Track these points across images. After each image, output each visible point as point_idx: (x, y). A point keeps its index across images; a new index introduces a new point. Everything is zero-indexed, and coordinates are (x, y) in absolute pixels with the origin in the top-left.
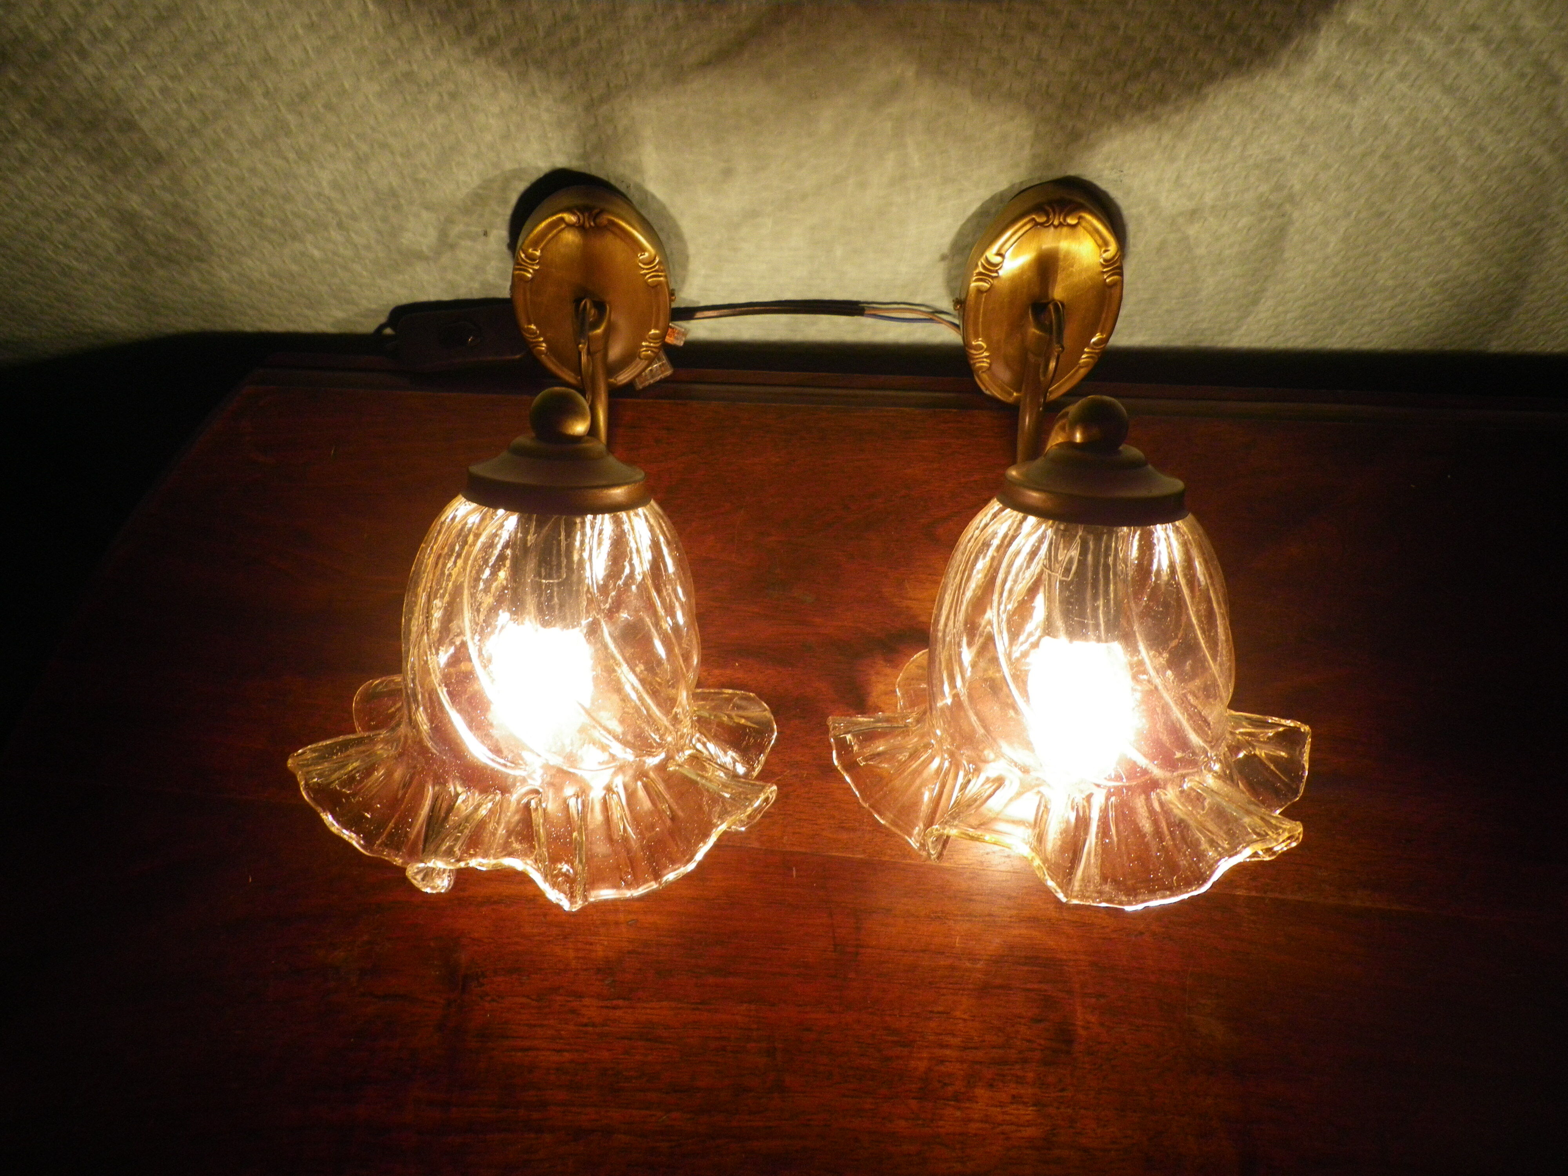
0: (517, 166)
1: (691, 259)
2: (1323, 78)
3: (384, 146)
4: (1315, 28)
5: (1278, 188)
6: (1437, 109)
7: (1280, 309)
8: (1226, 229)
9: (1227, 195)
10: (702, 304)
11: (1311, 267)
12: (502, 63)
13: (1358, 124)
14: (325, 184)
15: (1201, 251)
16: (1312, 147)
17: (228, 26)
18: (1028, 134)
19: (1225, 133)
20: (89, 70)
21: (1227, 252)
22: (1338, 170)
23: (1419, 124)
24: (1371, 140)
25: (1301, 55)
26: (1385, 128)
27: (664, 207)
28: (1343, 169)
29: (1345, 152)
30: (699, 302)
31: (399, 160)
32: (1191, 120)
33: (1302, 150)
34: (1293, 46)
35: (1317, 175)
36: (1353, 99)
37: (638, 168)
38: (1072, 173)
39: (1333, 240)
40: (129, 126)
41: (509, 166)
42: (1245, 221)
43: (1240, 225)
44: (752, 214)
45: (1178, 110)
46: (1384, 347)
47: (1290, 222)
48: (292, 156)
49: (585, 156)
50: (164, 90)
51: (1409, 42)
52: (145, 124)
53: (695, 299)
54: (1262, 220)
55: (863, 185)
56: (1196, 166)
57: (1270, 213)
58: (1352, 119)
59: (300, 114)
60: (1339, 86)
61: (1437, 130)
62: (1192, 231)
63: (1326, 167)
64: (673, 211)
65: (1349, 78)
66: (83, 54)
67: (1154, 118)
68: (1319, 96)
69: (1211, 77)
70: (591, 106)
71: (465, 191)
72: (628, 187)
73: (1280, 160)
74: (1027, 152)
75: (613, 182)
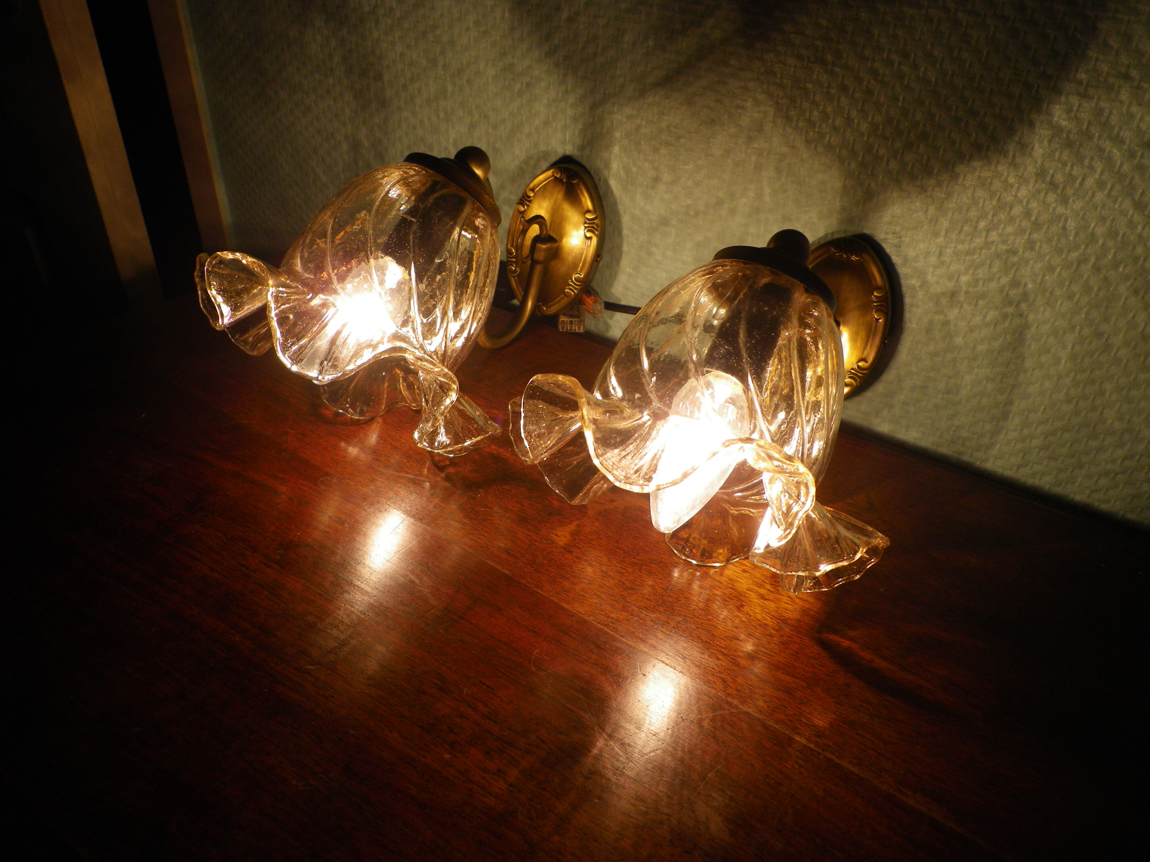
0: (546, 149)
1: (624, 255)
2: (1041, 174)
3: (486, 117)
4: (1031, 125)
5: (1015, 283)
6: (1131, 224)
7: (1026, 431)
8: (978, 319)
9: (977, 281)
10: (623, 303)
11: (1047, 384)
12: (557, 65)
13: (1071, 225)
14: (451, 141)
15: (959, 340)
16: (1038, 244)
17: (442, 15)
18: (838, 184)
19: (973, 213)
20: (376, 34)
21: (980, 347)
22: (1060, 274)
23: (1119, 239)
24: (1083, 247)
25: (1024, 148)
26: (1093, 238)
27: (615, 203)
28: (1064, 274)
29: (1064, 256)
30: (620, 300)
31: (490, 130)
32: (949, 195)
33: (1031, 245)
34: (1017, 138)
35: (1044, 275)
36: (1064, 200)
37: (607, 165)
38: (866, 231)
39: (1064, 355)
40: (379, 77)
41: (542, 148)
42: (992, 315)
43: (989, 318)
44: (664, 222)
45: (939, 184)
46: (1121, 513)
47: (1026, 326)
48: (442, 115)
49: (582, 148)
50: (402, 55)
51: (1101, 150)
52: (386, 77)
53: (620, 296)
54: (1005, 316)
55: (732, 212)
56: (953, 245)
57: (1010, 310)
58: (1066, 220)
59: (454, 84)
60: (1053, 185)
61: (1134, 248)
62: (953, 314)
63: (1051, 269)
64: (621, 208)
65: (1059, 178)
66: (377, 22)
67: (923, 189)
68: (1039, 191)
69: (961, 157)
70: (594, 107)
71: (517, 163)
72: (600, 180)
73: (1015, 253)
74: (837, 204)
75: (592, 173)
